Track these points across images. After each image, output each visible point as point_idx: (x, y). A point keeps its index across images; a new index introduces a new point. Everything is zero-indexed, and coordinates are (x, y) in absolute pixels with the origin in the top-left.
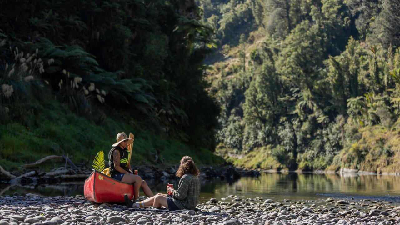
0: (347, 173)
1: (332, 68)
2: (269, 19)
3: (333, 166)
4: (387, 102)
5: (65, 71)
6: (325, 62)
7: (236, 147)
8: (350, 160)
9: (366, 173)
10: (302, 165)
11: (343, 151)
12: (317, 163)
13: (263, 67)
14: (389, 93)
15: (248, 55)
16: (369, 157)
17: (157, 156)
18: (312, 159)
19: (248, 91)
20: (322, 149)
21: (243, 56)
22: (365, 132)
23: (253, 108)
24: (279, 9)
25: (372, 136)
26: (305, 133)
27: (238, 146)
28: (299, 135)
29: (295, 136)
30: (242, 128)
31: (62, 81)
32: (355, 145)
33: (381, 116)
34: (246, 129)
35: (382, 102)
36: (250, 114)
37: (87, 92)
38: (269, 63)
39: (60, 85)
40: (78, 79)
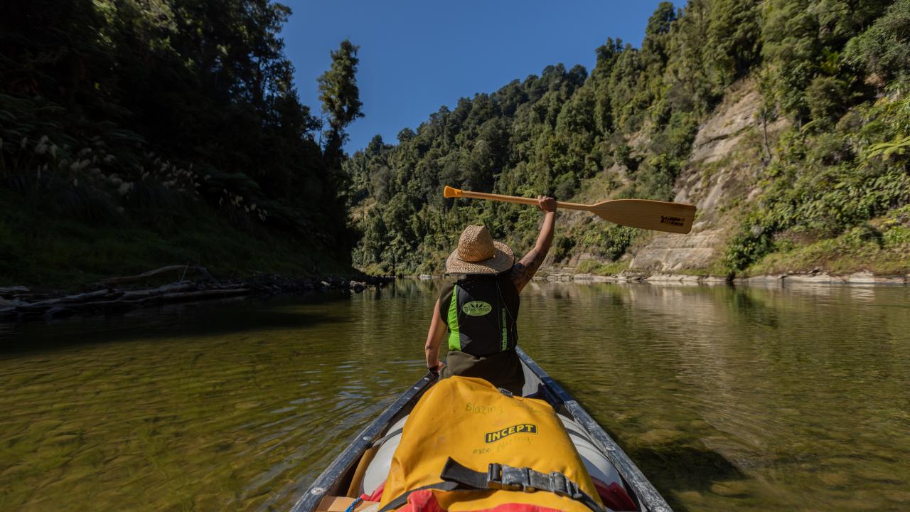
0: (424, 277)
1: (415, 219)
2: (378, 193)
3: (416, 274)
4: (447, 238)
5: (225, 191)
6: (410, 216)
7: (359, 263)
8: (427, 270)
9: (436, 277)
10: (398, 273)
11: (422, 265)
12: (406, 272)
13: (375, 219)
14: (448, 233)
15: (366, 212)
16: (437, 268)
17: (315, 268)
18: (403, 270)
19: (367, 232)
20: (409, 264)
21: (362, 212)
22: (435, 254)
23: (369, 242)
24: (384, 187)
25: (439, 256)
26: (400, 255)
27: (361, 263)
28: (396, 256)
29: (394, 257)
30: (363, 253)
31: (222, 199)
32: (429, 261)
33: (444, 245)
34: (365, 253)
35: (444, 238)
36: (368, 244)
37: (247, 210)
38: (379, 216)
39: (220, 202)
40: (239, 198)
